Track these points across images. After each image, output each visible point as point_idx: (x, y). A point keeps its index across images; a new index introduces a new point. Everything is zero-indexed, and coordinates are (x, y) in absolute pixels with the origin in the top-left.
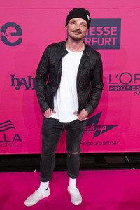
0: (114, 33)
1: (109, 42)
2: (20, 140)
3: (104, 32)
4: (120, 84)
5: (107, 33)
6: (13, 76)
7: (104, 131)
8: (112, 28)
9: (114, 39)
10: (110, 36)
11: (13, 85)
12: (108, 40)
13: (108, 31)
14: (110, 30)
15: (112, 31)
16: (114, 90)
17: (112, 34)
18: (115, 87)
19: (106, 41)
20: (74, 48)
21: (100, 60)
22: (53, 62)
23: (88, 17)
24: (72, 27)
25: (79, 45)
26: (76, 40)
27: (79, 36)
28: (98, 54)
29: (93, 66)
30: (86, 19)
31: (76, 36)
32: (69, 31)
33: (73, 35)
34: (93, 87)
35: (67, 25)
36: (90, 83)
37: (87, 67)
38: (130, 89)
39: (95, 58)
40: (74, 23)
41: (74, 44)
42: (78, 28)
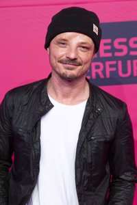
20: (66, 96)
21: (127, 116)
22: (21, 128)
23: (95, 29)
24: (60, 52)
25: (75, 91)
26: (70, 81)
27: (75, 72)
28: (121, 104)
29: (110, 133)
31: (69, 73)
32: (54, 61)
33: (62, 69)
34: (115, 178)
35: (47, 45)
36: (108, 170)
37: (98, 135)
39: (114, 114)
40: (64, 43)
41: (67, 89)
42: (72, 56)
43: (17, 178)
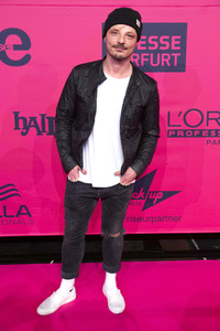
0: (176, 45)
1: (167, 60)
2: (29, 214)
3: (160, 45)
4: (184, 127)
5: (164, 46)
6: (16, 114)
7: (159, 200)
8: (173, 38)
9: (176, 55)
10: (170, 51)
11: (17, 128)
12: (166, 57)
13: (167, 43)
14: (170, 41)
15: (174, 42)
16: (175, 136)
17: (173, 48)
18: (176, 131)
19: (164, 59)
20: (116, 71)
21: (156, 91)
22: (83, 93)
23: (138, 23)
24: (113, 39)
25: (123, 68)
26: (119, 60)
27: (123, 54)
28: (153, 82)
29: (145, 100)
30: (135, 26)
31: (119, 54)
32: (109, 46)
33: (114, 52)
34: (144, 134)
35: (104, 35)
36: (140, 127)
37: (136, 101)
38: (200, 135)
39: (148, 88)
40: (116, 32)
41: (117, 66)
42: (122, 41)
43: (78, 129)
